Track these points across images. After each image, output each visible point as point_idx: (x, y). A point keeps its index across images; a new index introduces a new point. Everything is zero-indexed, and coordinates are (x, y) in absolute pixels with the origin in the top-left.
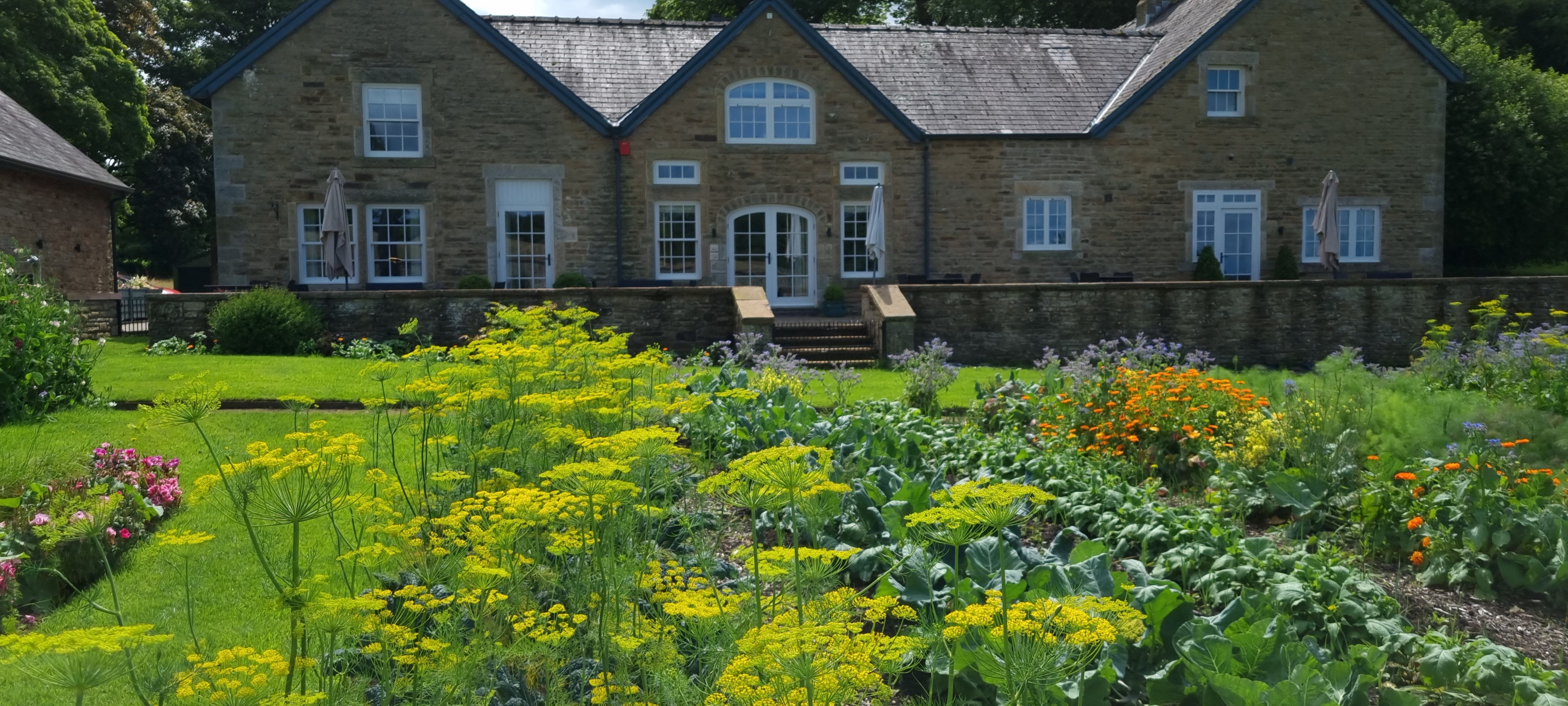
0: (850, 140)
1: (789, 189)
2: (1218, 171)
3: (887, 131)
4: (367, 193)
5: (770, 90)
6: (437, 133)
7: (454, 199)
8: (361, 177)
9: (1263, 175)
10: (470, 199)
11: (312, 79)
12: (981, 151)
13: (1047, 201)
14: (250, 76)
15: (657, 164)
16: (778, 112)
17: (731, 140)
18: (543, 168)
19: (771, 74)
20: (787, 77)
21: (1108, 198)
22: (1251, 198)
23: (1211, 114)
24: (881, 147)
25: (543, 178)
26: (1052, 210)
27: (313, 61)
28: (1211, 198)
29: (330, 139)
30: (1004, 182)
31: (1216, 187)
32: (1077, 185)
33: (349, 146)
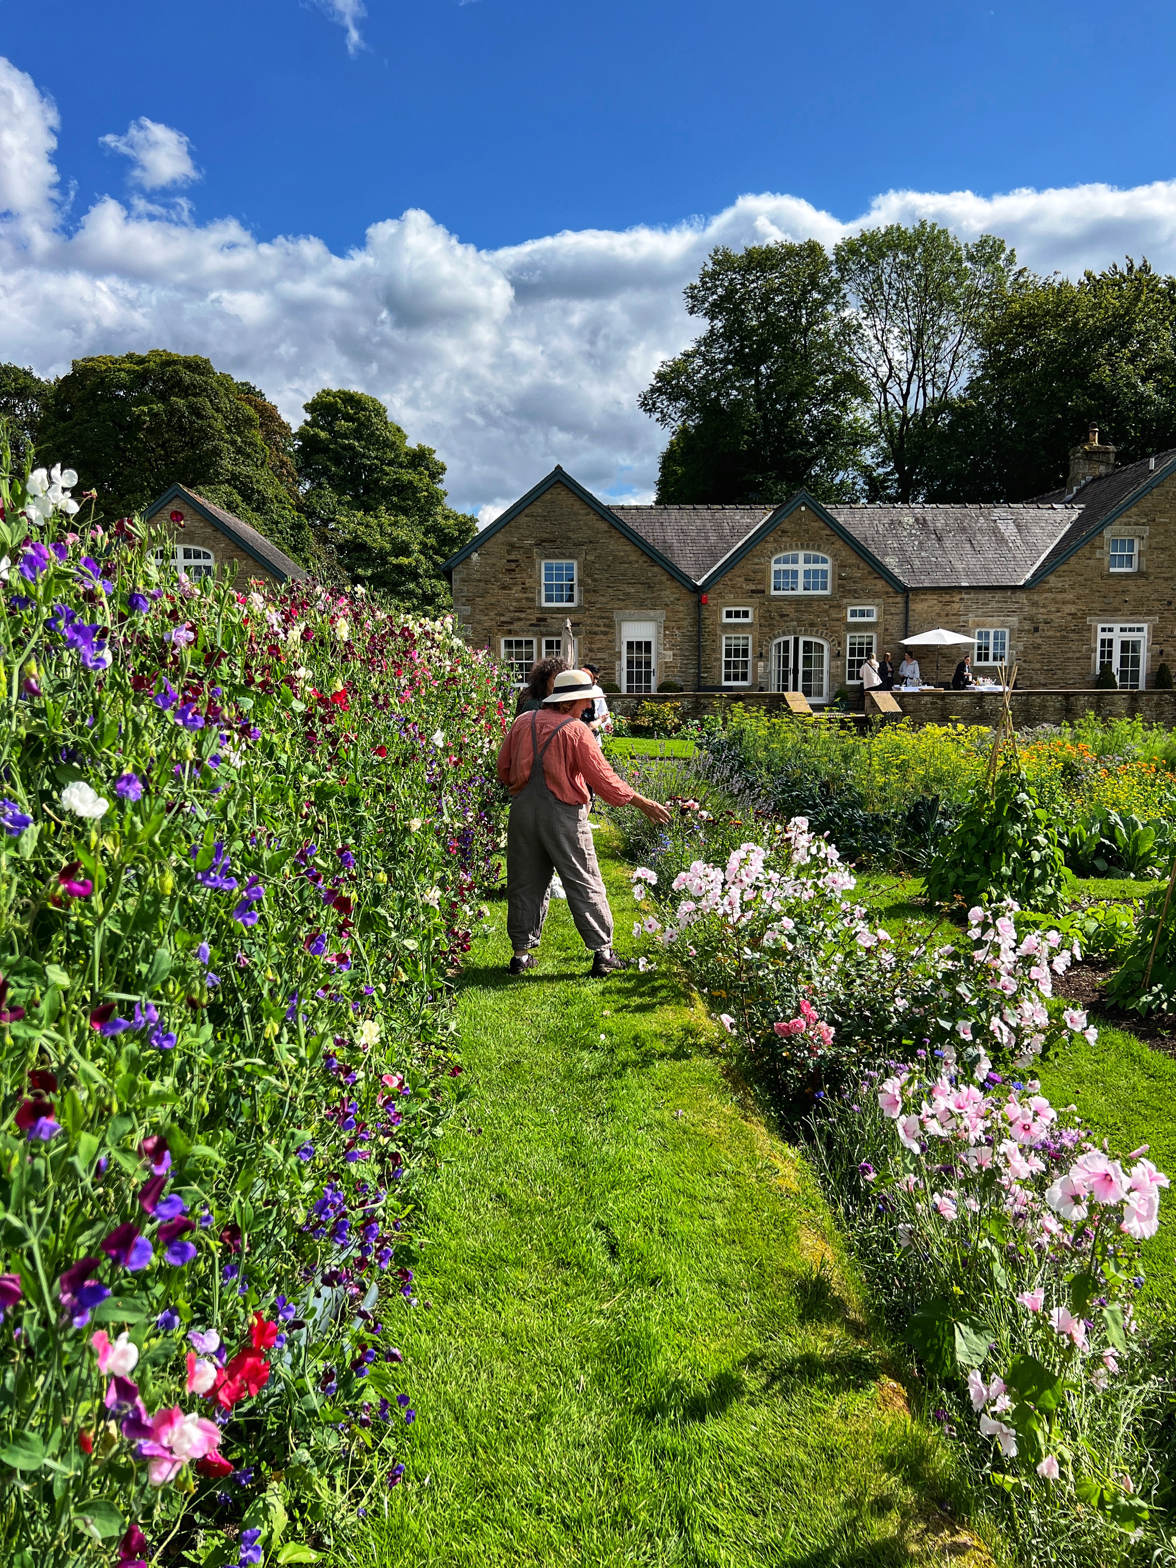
0: (855, 591)
1: (812, 625)
2: (1117, 610)
3: (880, 585)
4: (544, 629)
5: (801, 559)
6: (587, 590)
7: (595, 633)
8: (539, 620)
9: (1149, 613)
10: (605, 633)
11: (512, 557)
12: (947, 598)
13: (992, 632)
14: (475, 556)
15: (724, 610)
16: (807, 573)
17: (774, 593)
18: (652, 613)
19: (802, 548)
20: (813, 549)
21: (1036, 630)
22: (1140, 630)
23: (1112, 570)
24: (875, 595)
25: (652, 620)
26: (996, 638)
27: (512, 546)
28: (1111, 630)
29: (521, 595)
30: (962, 618)
31: (1115, 622)
32: (1014, 620)
33: (532, 600)
